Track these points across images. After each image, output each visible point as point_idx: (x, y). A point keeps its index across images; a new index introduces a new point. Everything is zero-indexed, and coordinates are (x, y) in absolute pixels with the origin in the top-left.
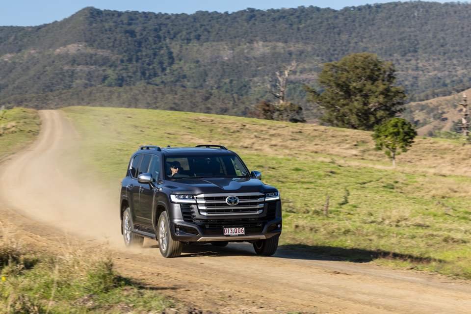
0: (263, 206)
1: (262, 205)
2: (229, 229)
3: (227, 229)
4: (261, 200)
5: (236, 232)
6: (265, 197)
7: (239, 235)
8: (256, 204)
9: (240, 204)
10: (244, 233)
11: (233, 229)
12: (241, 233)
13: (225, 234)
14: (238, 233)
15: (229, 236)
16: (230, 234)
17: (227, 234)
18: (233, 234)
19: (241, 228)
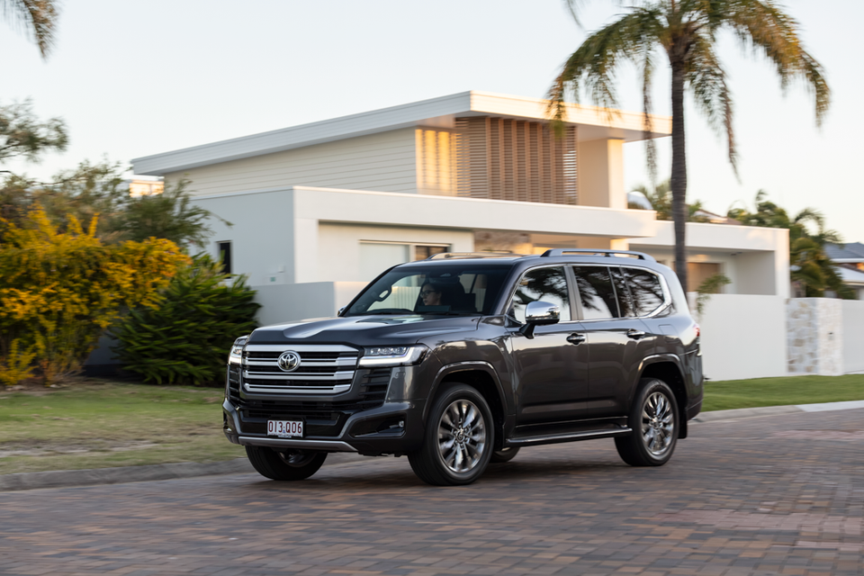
0: (351, 377)
1: (349, 375)
2: (278, 422)
3: (274, 422)
4: (351, 361)
5: (289, 431)
6: (359, 355)
7: (293, 438)
8: (334, 369)
9: (301, 369)
10: (301, 435)
11: (284, 423)
12: (296, 434)
13: (269, 433)
14: (291, 433)
15: (276, 437)
16: (278, 433)
17: (273, 433)
18: (283, 434)
19: (297, 423)
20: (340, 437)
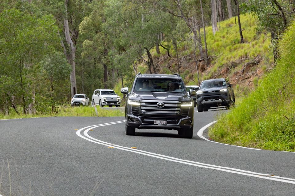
1: (179, 109)
2: (158, 121)
3: (156, 121)
6: (181, 104)
8: (175, 107)
9: (165, 107)
10: (166, 124)
11: (160, 121)
12: (164, 124)
13: (154, 124)
14: (162, 124)
15: (157, 125)
16: (157, 124)
17: (156, 124)
18: (159, 124)
19: (164, 121)
20: (178, 124)
